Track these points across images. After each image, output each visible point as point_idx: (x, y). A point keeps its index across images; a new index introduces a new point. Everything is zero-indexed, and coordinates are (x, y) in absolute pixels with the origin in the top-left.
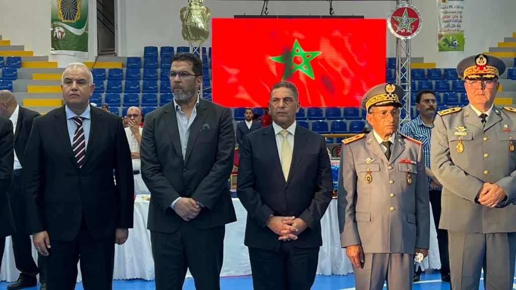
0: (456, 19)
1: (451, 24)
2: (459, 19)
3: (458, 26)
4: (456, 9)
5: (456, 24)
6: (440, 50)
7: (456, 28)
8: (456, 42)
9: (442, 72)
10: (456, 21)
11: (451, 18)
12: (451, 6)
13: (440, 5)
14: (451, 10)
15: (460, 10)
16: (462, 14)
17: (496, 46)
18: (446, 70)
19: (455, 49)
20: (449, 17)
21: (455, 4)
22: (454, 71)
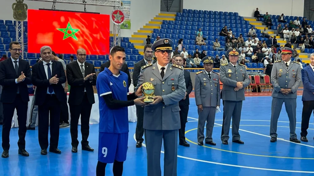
0: (127, 14)
2: (128, 14)
3: (128, 17)
4: (127, 9)
5: (127, 16)
7: (127, 18)
8: (127, 25)
10: (127, 15)
11: (125, 14)
12: (125, 8)
15: (129, 10)
16: (130, 12)
17: (143, 27)
18: (124, 38)
19: (127, 28)
21: (127, 7)
22: (127, 39)
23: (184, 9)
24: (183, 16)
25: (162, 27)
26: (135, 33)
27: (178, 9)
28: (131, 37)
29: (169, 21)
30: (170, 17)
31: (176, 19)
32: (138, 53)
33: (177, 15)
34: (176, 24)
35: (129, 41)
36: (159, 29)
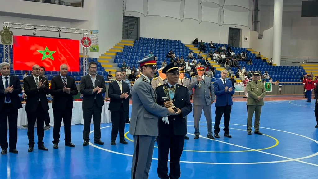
1: (94, 42)
2: (97, 40)
3: (96, 43)
6: (90, 51)
8: (96, 48)
9: (92, 59)
10: (96, 41)
11: (94, 40)
12: (94, 36)
13: (90, 35)
14: (94, 37)
15: (97, 37)
17: (108, 51)
18: (93, 59)
19: (96, 51)
20: (93, 39)
21: (95, 35)
22: (96, 59)
23: (141, 38)
24: (139, 42)
25: (123, 51)
26: (102, 55)
27: (135, 37)
28: (99, 58)
29: (129, 46)
30: (130, 43)
31: (134, 45)
32: (104, 70)
33: (135, 42)
34: (134, 48)
35: (97, 61)
36: (121, 52)
